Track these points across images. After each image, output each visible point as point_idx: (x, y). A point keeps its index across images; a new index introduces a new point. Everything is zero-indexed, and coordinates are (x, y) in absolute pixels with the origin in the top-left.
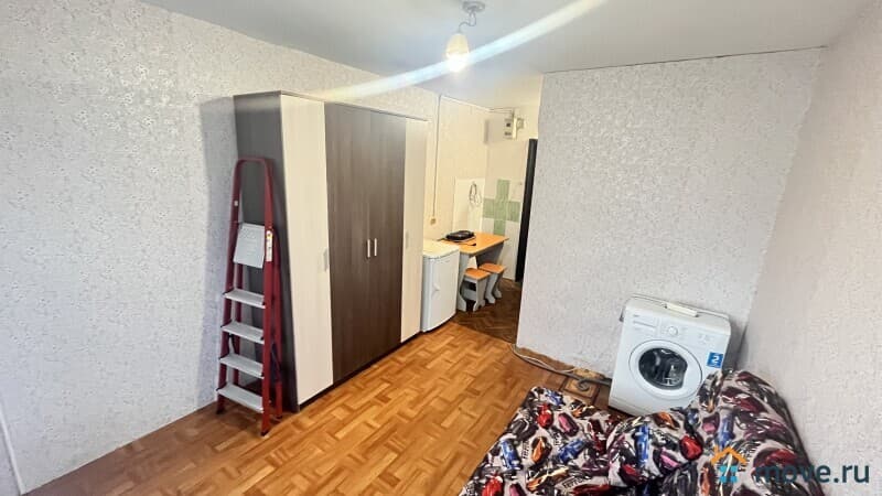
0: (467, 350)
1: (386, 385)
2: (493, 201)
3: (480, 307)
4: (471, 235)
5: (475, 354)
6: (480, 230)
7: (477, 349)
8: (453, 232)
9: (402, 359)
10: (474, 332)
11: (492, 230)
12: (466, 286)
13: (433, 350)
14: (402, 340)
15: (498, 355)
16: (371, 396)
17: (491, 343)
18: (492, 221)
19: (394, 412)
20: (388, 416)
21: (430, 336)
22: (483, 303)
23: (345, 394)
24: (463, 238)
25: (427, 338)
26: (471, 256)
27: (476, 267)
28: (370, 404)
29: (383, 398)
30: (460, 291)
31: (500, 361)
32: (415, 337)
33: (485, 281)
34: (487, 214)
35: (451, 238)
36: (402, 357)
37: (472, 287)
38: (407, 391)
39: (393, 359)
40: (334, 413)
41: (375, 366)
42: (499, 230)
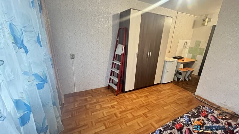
0: (176, 91)
1: (148, 94)
2: (193, 48)
3: (182, 81)
4: (182, 58)
5: (178, 93)
6: (186, 57)
7: (179, 92)
8: (176, 56)
9: (154, 89)
10: (179, 87)
11: (191, 58)
12: (178, 73)
13: (164, 89)
14: (155, 84)
15: (187, 95)
16: (143, 95)
17: (185, 91)
18: (191, 55)
19: (149, 100)
20: (147, 101)
21: (164, 85)
22: (184, 80)
23: (137, 92)
24: (179, 58)
25: (162, 85)
26: (181, 63)
27: (183, 68)
28: (143, 97)
29: (147, 96)
30: (176, 74)
31: (187, 97)
32: (158, 84)
33: (186, 73)
34: (189, 52)
35: (174, 58)
37: (180, 74)
38: (154, 96)
39: (151, 88)
40: (133, 96)
41: (146, 88)
42: (194, 57)
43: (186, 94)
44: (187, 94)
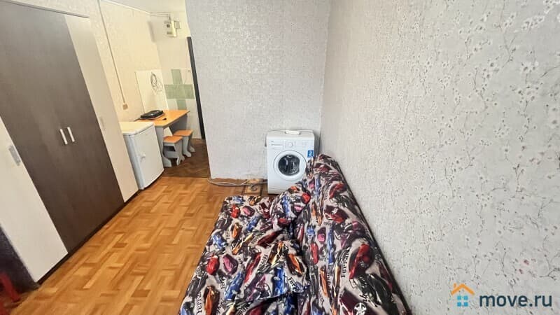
0: (179, 191)
1: (121, 235)
2: (172, 85)
3: (181, 161)
4: (161, 113)
5: (186, 192)
6: (168, 108)
7: (186, 188)
8: (146, 112)
9: (128, 214)
10: (180, 179)
11: (177, 108)
12: (166, 150)
13: (154, 199)
14: (125, 200)
16: (109, 248)
17: (194, 182)
18: (174, 101)
19: (132, 251)
20: (128, 255)
21: (148, 191)
22: (183, 158)
23: (83, 255)
24: (155, 116)
25: (145, 194)
26: (165, 127)
27: (171, 134)
28: (109, 254)
29: (120, 245)
30: (163, 154)
31: (203, 191)
32: (135, 195)
33: (181, 144)
34: (169, 96)
35: (145, 117)
36: (127, 212)
37: (172, 149)
38: (139, 232)
39: (120, 216)
40: (77, 273)
41: (106, 226)
42: (182, 106)
43: (198, 185)
44: (200, 185)
